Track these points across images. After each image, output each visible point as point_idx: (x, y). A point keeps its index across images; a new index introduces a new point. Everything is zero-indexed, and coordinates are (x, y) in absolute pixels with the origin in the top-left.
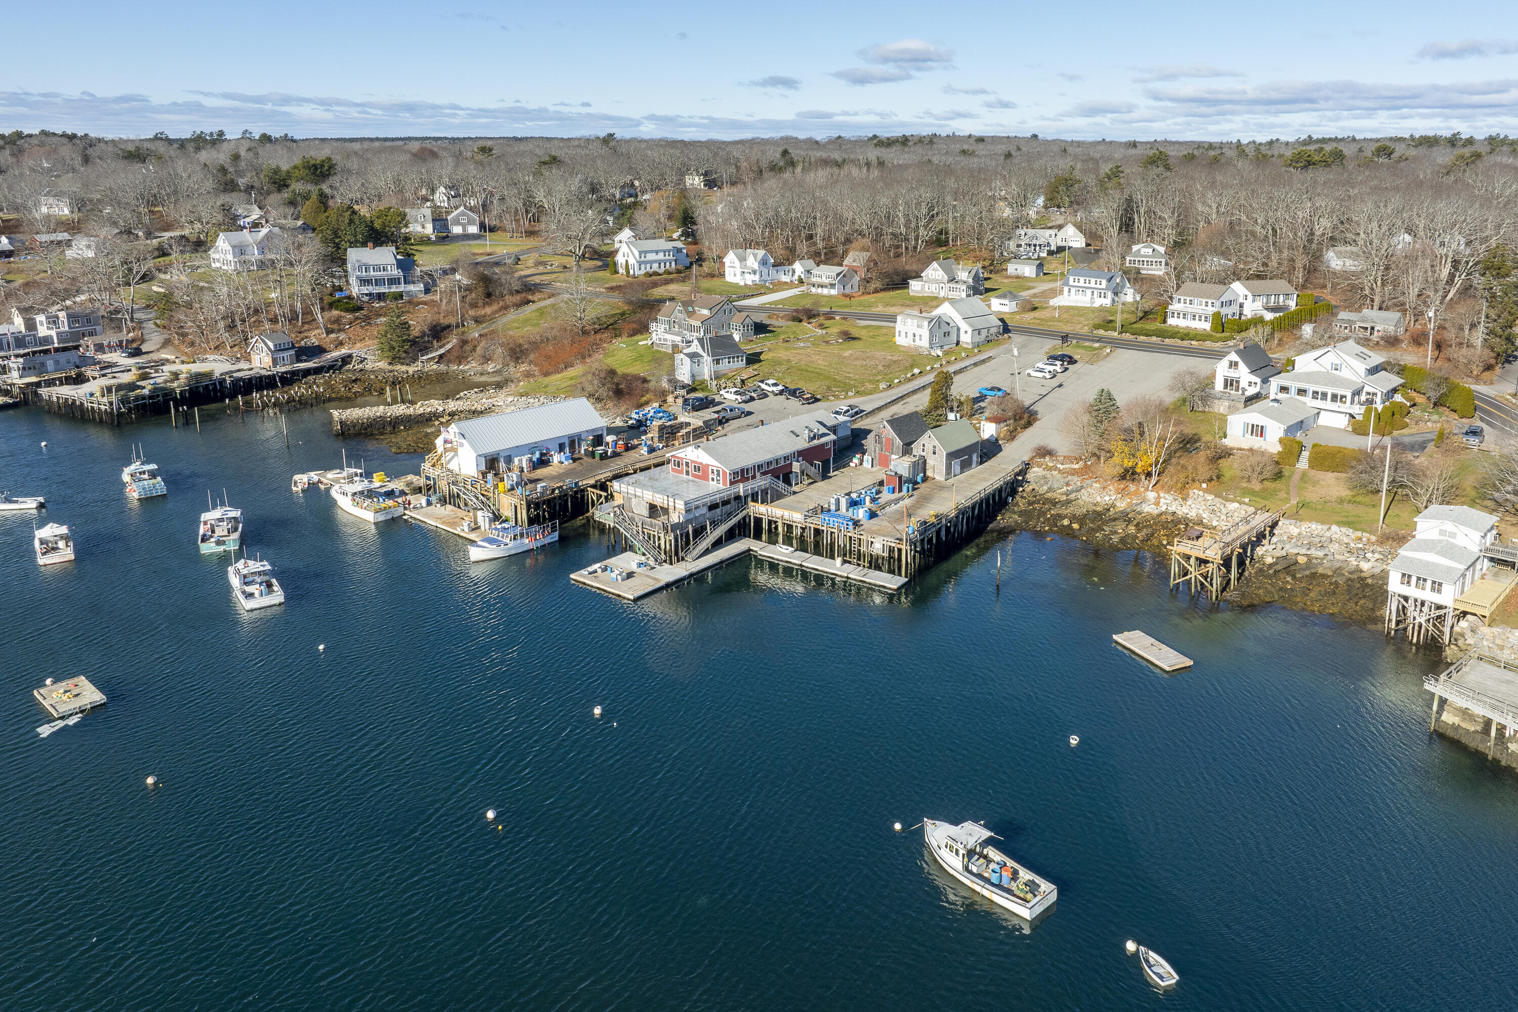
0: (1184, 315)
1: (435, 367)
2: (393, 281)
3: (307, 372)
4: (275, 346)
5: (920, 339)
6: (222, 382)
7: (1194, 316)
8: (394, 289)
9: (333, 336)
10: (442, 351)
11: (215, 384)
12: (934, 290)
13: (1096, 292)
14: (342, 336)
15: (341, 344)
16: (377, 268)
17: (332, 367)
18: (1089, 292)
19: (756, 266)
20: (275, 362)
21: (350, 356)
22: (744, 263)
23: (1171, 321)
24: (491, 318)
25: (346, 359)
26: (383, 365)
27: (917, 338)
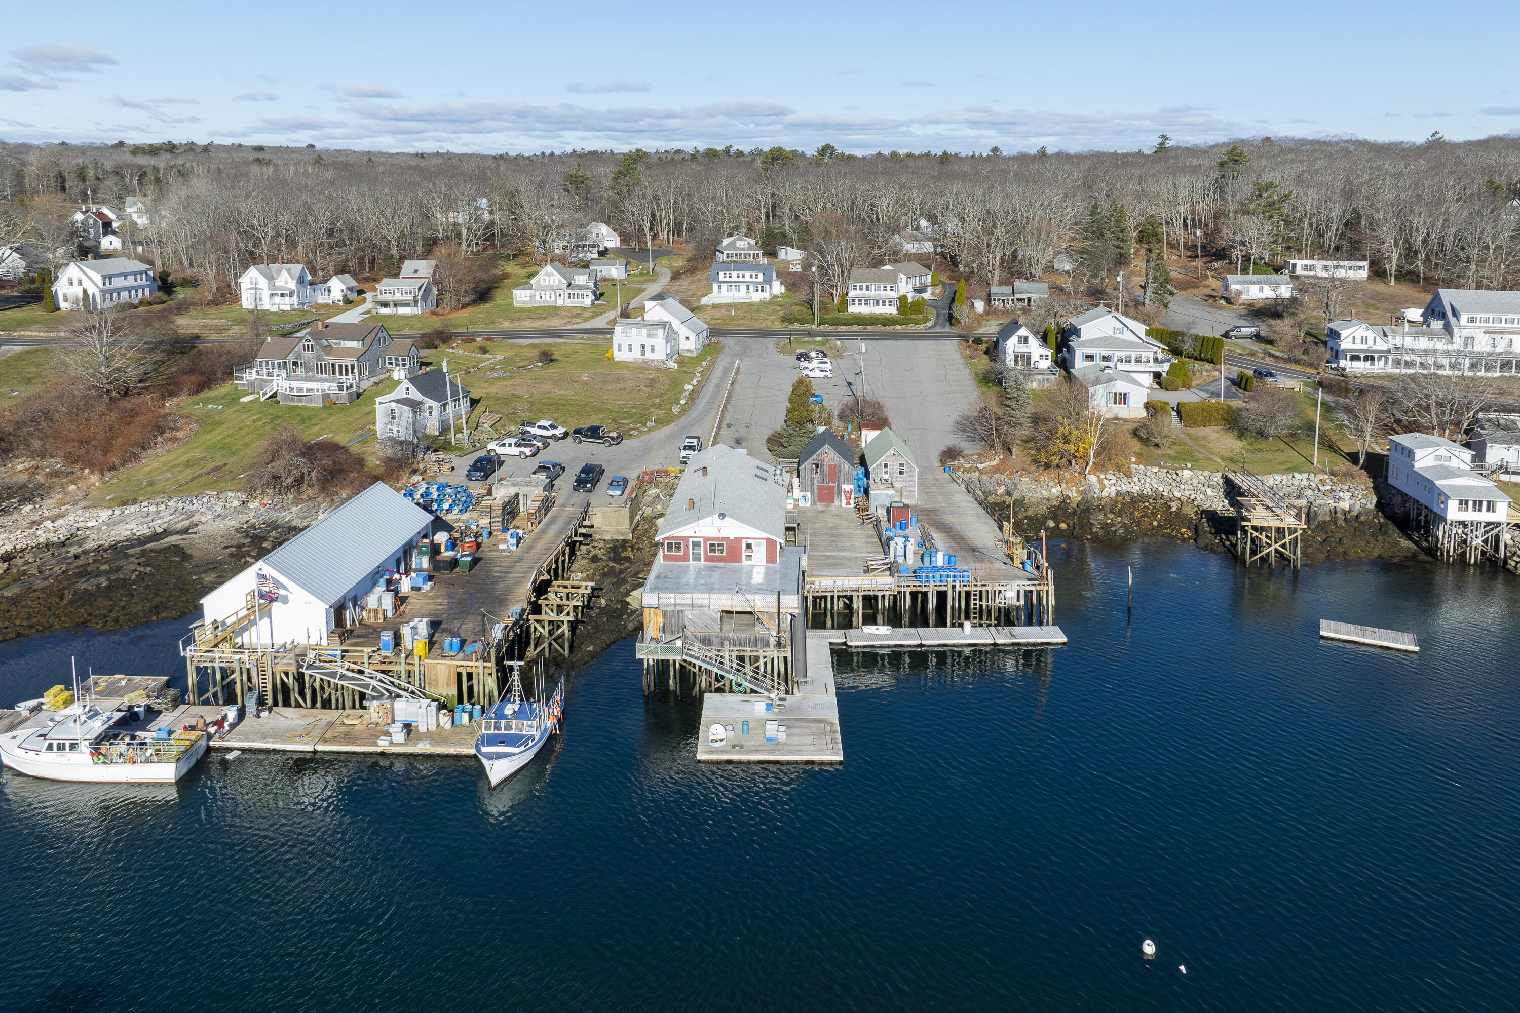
0: (866, 301)
5: (653, 351)
7: (877, 301)
12: (548, 298)
13: (751, 287)
18: (743, 287)
19: (292, 285)
22: (272, 282)
23: (853, 309)
27: (648, 350)
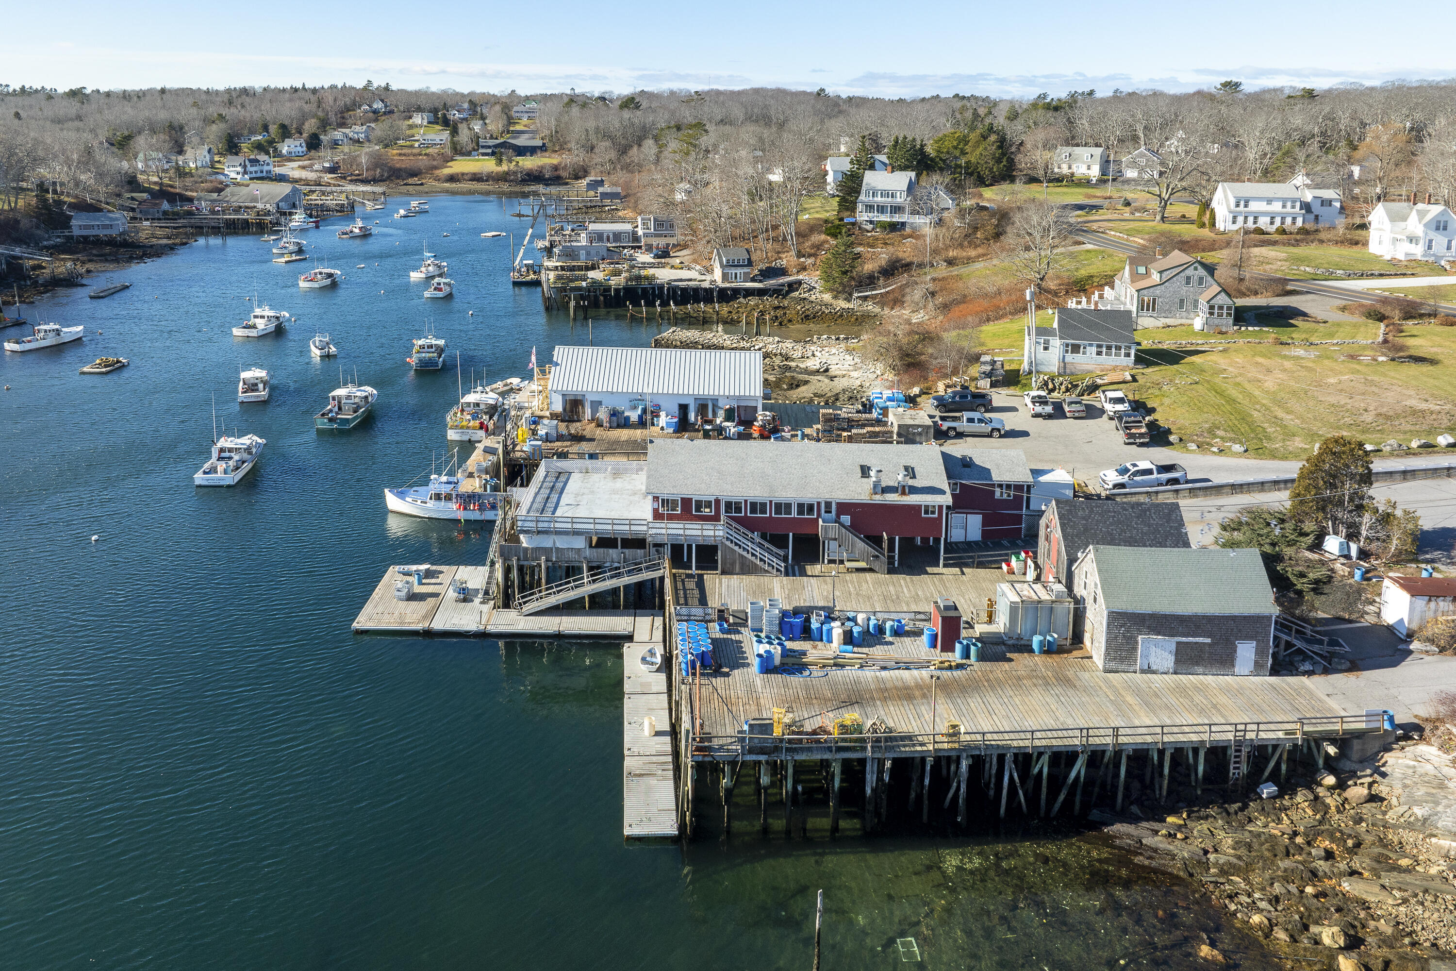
1: (870, 308)
2: (897, 209)
3: (749, 293)
4: (728, 261)
6: (661, 287)
8: (897, 218)
9: (803, 260)
10: (883, 291)
11: (653, 289)
14: (810, 261)
15: (804, 269)
16: (885, 194)
17: (777, 292)
20: (725, 277)
21: (800, 283)
24: (969, 260)
25: (793, 286)
26: (827, 297)
